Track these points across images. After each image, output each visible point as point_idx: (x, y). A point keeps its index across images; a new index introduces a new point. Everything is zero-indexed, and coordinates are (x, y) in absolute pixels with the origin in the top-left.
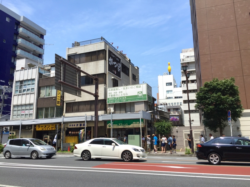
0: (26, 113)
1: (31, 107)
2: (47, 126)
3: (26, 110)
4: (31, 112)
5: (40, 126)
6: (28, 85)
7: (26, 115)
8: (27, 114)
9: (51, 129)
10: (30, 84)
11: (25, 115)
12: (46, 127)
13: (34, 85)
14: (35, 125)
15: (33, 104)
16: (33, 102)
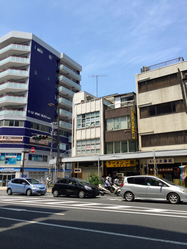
0: (92, 149)
1: (98, 142)
2: (120, 163)
3: (91, 145)
4: (98, 147)
5: (111, 162)
6: (91, 118)
7: (92, 150)
8: (94, 150)
9: (125, 166)
10: (94, 117)
11: (90, 150)
12: (118, 163)
13: (98, 118)
14: (105, 162)
15: (99, 138)
16: (99, 136)
